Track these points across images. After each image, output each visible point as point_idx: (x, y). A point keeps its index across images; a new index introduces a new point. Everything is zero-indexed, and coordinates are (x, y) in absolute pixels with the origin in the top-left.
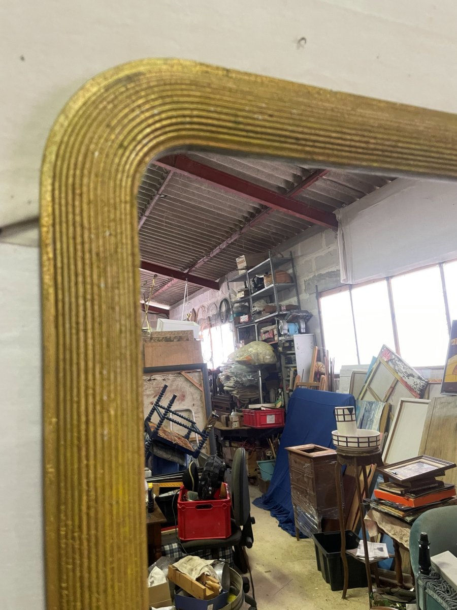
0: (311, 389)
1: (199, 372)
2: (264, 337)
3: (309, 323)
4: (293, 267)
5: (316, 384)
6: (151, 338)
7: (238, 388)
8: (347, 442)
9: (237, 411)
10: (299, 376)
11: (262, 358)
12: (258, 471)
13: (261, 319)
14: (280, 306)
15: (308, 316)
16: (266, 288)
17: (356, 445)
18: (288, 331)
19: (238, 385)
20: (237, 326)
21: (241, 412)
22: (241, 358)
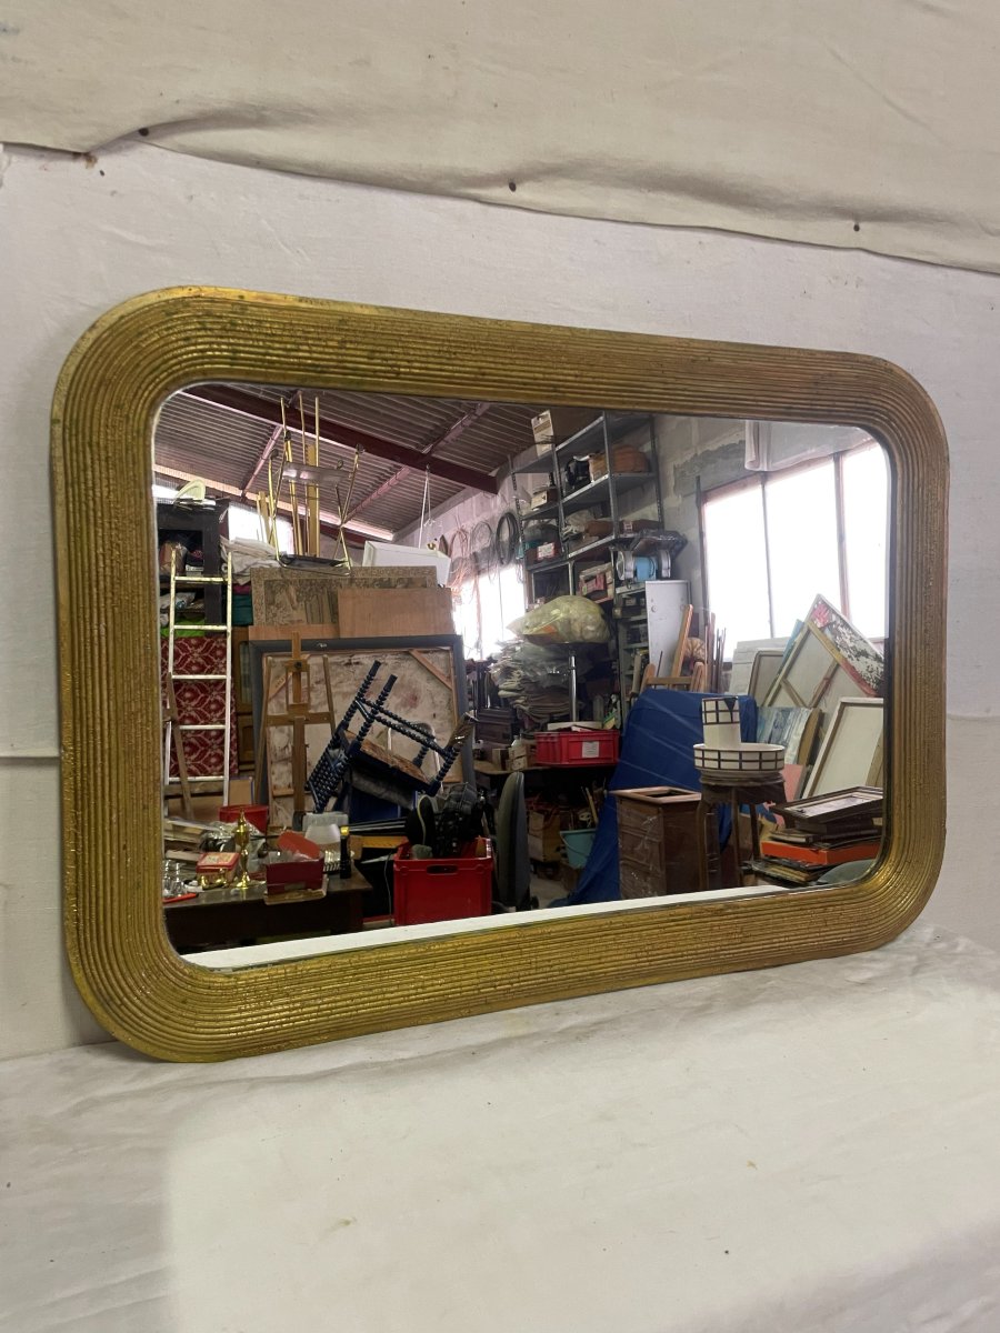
0: (676, 689)
1: (447, 651)
2: (586, 588)
3: (680, 558)
4: (653, 437)
5: (684, 680)
6: (352, 580)
7: (527, 692)
8: (719, 760)
9: (525, 736)
10: (653, 666)
11: (578, 630)
12: (562, 851)
13: (581, 551)
14: (621, 524)
15: (678, 543)
16: (593, 483)
17: (736, 765)
18: (635, 573)
19: (527, 687)
20: (532, 567)
21: (532, 738)
22: (535, 629)
